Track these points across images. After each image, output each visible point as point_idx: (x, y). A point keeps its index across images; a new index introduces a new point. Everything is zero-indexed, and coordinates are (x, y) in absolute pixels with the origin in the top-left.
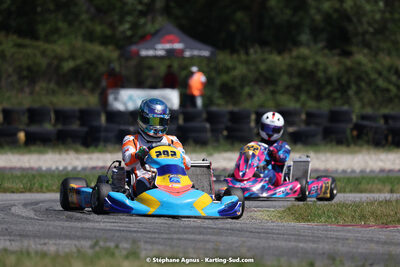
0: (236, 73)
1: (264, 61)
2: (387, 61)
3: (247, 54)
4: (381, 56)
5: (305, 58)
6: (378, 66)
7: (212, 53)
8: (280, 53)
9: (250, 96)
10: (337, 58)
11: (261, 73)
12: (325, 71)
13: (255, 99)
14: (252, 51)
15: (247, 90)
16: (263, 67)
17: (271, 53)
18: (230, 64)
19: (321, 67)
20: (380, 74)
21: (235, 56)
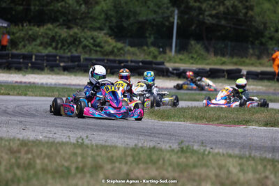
0: (18, 35)
1: (31, 29)
2: (89, 33)
3: (23, 26)
4: (86, 30)
5: (50, 29)
6: (85, 36)
7: (8, 25)
8: (39, 26)
9: (24, 46)
10: (65, 30)
11: (30, 36)
12: (60, 36)
13: (26, 48)
14: (25, 25)
15: (23, 43)
16: (30, 32)
17: (34, 26)
18: (15, 31)
19: (58, 34)
20: (86, 39)
21: (17, 27)
